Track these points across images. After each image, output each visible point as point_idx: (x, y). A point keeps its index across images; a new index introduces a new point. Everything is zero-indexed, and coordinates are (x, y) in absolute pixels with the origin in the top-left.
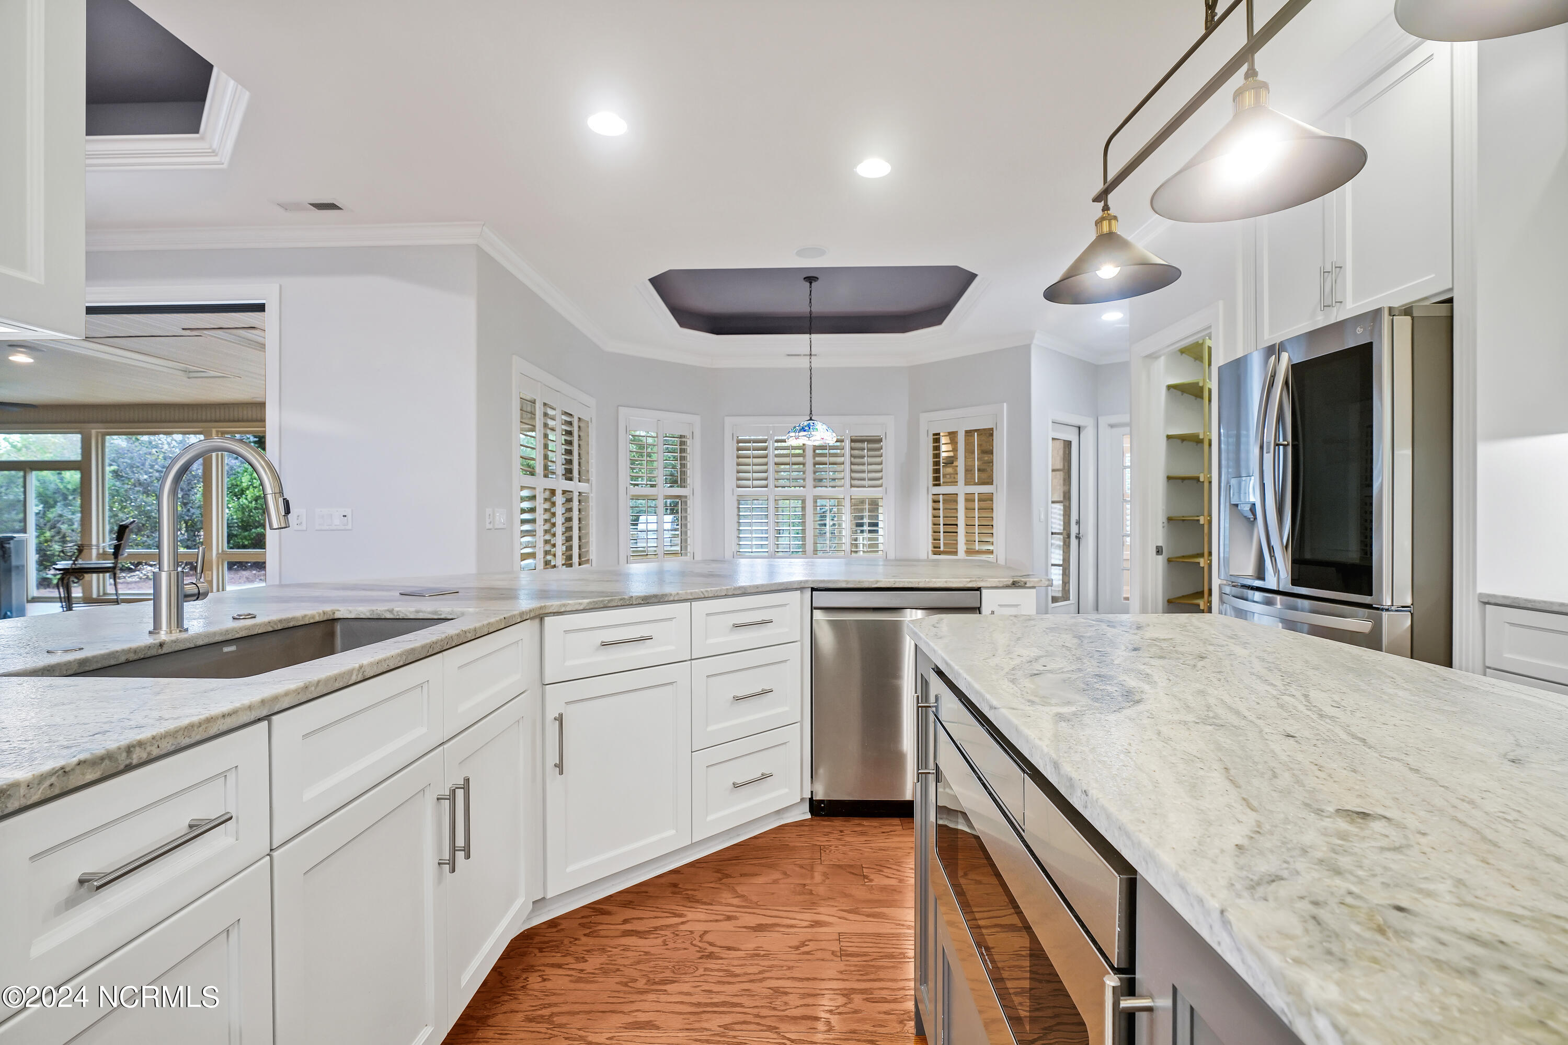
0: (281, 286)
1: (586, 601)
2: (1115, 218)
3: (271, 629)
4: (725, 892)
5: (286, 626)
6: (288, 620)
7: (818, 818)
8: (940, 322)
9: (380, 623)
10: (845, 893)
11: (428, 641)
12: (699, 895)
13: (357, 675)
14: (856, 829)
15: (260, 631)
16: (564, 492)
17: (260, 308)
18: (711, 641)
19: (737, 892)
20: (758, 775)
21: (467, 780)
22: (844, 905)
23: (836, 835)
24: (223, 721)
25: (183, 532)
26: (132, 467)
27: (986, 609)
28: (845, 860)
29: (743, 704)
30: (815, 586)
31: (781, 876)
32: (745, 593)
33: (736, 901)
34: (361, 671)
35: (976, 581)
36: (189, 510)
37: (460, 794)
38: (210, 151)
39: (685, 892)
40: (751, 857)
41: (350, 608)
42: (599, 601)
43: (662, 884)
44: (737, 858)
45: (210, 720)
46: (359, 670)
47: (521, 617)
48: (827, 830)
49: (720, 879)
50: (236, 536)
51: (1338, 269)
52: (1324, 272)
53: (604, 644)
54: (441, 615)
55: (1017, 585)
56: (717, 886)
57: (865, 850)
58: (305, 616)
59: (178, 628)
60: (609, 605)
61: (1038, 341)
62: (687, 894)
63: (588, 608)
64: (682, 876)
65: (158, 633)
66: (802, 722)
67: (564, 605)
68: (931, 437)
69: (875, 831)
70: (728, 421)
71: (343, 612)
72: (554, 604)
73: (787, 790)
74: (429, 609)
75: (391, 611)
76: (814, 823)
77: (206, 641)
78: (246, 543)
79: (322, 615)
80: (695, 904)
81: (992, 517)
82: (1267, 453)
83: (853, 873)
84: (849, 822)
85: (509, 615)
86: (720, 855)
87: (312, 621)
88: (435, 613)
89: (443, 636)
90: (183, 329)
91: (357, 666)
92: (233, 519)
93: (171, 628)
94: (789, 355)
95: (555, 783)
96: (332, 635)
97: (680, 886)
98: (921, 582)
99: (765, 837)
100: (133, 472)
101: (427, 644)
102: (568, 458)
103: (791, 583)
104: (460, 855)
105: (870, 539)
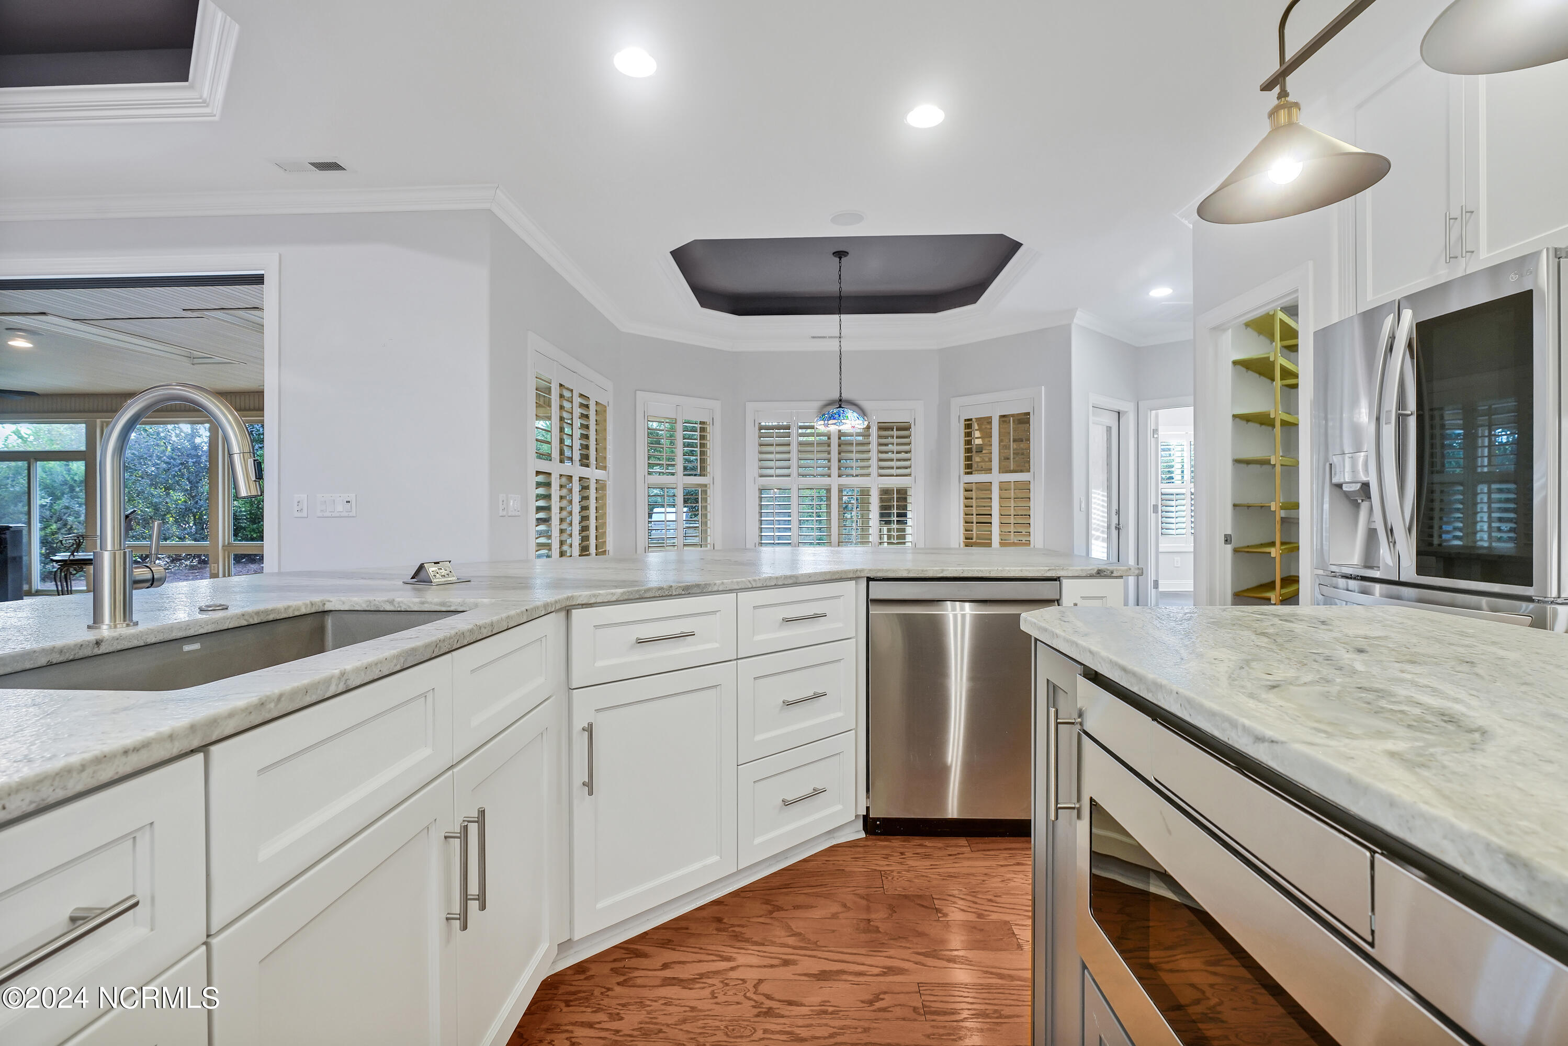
0: (280, 255)
1: (620, 591)
2: (1297, 105)
3: (245, 623)
4: (778, 929)
5: (265, 620)
6: (266, 612)
7: (874, 837)
8: (974, 300)
9: (379, 616)
10: (917, 931)
11: (434, 639)
12: (748, 932)
13: (337, 685)
14: (919, 851)
15: (231, 626)
16: (581, 479)
17: (258, 280)
18: (758, 638)
19: (792, 929)
20: (809, 790)
21: (482, 813)
22: (918, 946)
23: (897, 858)
24: (124, 759)
25: (191, 525)
26: (141, 457)
27: (1066, 600)
28: (912, 889)
29: (795, 710)
30: (872, 575)
31: (840, 909)
32: (796, 583)
33: (791, 941)
34: (343, 679)
35: (1055, 570)
36: (197, 503)
37: (473, 829)
38: (201, 101)
39: (730, 929)
40: (803, 884)
41: (343, 599)
42: (634, 591)
43: (704, 918)
44: (786, 886)
45: (101, 760)
46: (339, 678)
47: (545, 609)
48: (885, 852)
49: (771, 912)
50: (244, 528)
51: (1468, 214)
52: (1450, 219)
53: (640, 642)
54: (450, 606)
55: (1102, 575)
56: (768, 921)
57: (932, 876)
58: (289, 607)
59: (124, 621)
60: (646, 595)
61: (1081, 319)
62: (734, 931)
63: (621, 599)
64: (727, 908)
65: (99, 628)
66: (856, 729)
67: (594, 596)
68: (963, 423)
69: (940, 853)
70: (750, 406)
71: (335, 602)
72: (583, 595)
73: (840, 807)
74: (436, 600)
75: (391, 602)
76: (869, 843)
77: (160, 638)
78: (255, 536)
79: (309, 606)
80: (744, 943)
81: (1029, 507)
82: (1386, 424)
83: (923, 906)
84: (910, 842)
85: (531, 606)
86: (767, 883)
87: (297, 613)
88: (443, 604)
89: (453, 632)
90: (184, 310)
91: (337, 672)
92: (241, 511)
93: (115, 621)
94: (813, 337)
95: (583, 804)
96: (321, 630)
97: (725, 921)
98: (993, 571)
99: (812, 861)
100: (140, 463)
101: (432, 643)
102: (585, 443)
103: (845, 572)
104: (473, 905)
105: (898, 530)
